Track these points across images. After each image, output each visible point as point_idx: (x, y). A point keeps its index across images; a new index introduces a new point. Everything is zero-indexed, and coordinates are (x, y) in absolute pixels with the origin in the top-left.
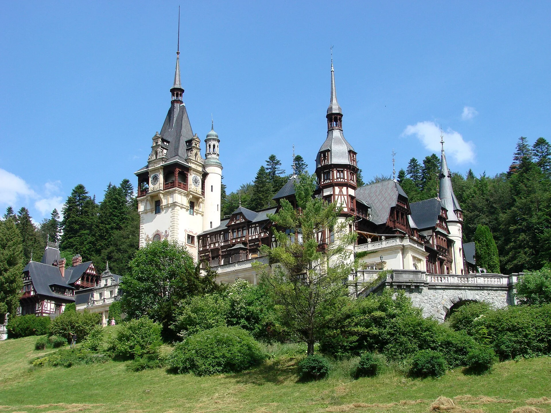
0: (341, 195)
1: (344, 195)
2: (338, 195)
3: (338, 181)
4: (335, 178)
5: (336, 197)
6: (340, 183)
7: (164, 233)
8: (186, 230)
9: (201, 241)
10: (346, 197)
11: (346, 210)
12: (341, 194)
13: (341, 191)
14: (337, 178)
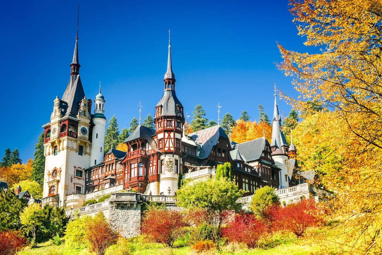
0: (169, 139)
1: (171, 138)
2: (167, 139)
3: (167, 128)
4: (165, 126)
5: (166, 140)
6: (169, 130)
7: (59, 169)
8: (75, 167)
9: (87, 174)
10: (173, 140)
11: (172, 149)
12: (169, 137)
13: (169, 135)
14: (167, 126)
